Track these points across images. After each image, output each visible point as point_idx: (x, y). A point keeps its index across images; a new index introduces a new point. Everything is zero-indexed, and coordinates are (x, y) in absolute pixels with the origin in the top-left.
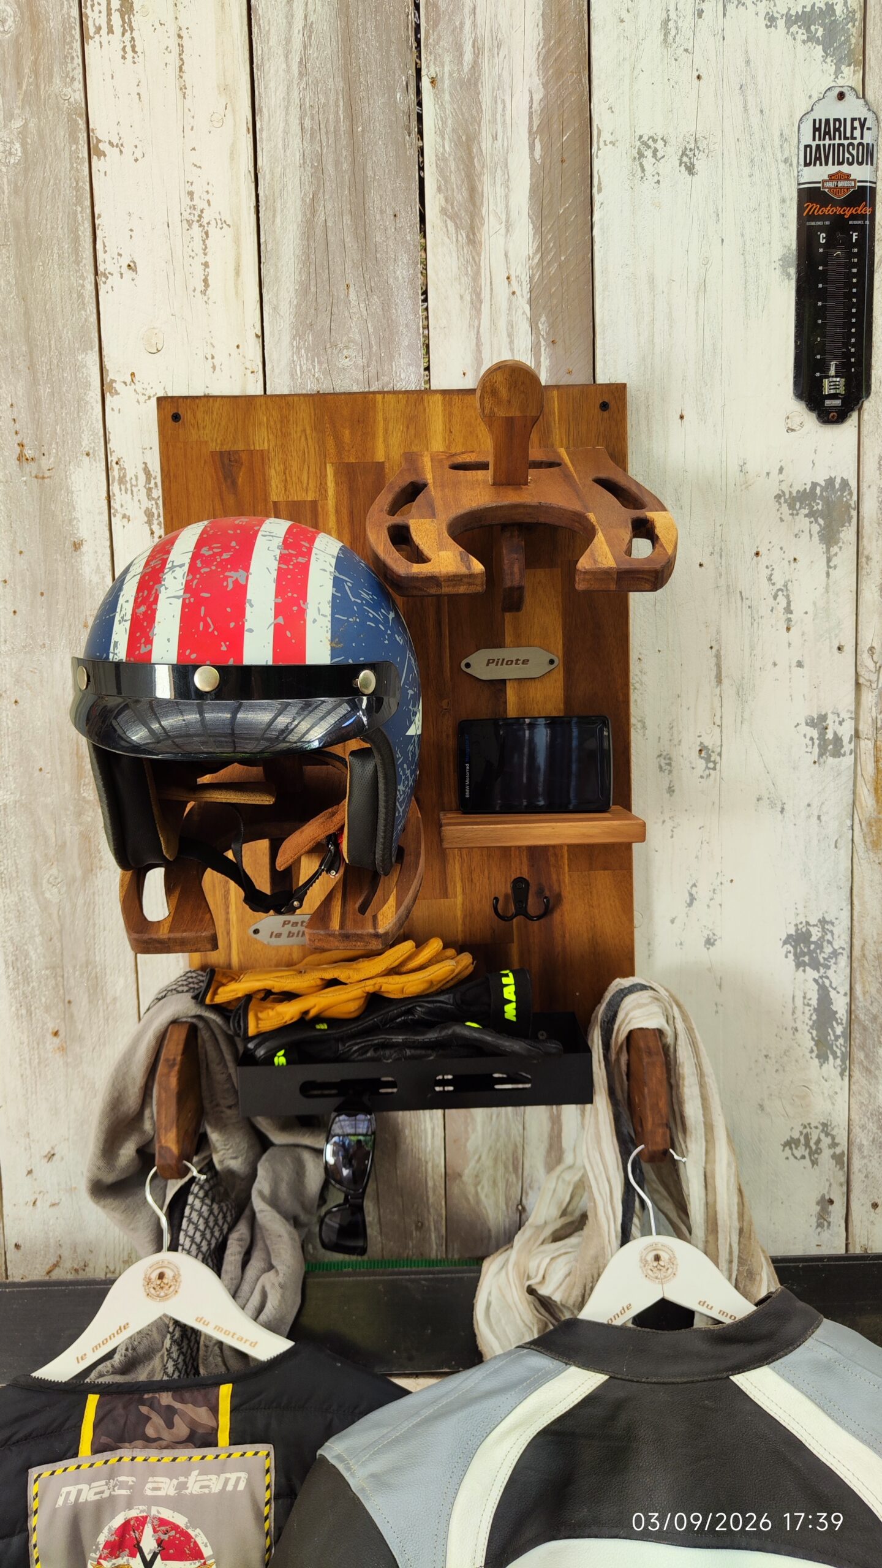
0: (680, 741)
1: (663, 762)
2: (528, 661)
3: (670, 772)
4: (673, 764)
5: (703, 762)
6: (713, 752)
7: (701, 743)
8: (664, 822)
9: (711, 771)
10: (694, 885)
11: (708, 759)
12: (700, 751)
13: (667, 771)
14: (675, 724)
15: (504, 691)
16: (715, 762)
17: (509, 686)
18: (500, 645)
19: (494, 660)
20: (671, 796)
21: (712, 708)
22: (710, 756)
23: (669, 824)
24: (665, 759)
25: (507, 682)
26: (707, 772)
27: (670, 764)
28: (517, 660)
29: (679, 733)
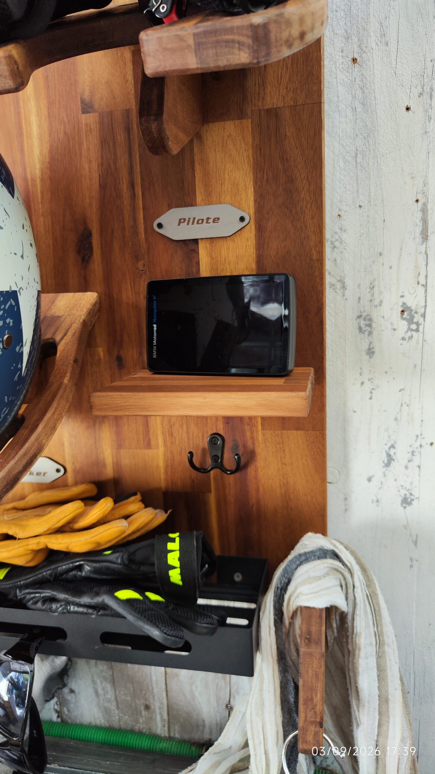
0: (381, 302)
1: (363, 323)
2: (218, 219)
3: (370, 333)
4: (374, 325)
5: (405, 323)
6: (416, 313)
7: (404, 304)
8: (362, 383)
9: (414, 333)
10: (393, 446)
11: (410, 321)
12: (403, 311)
13: (367, 333)
14: (376, 283)
15: (196, 252)
16: (418, 324)
17: (201, 245)
18: (192, 203)
19: (185, 219)
20: (370, 357)
21: (417, 267)
22: (413, 317)
23: (368, 386)
24: (365, 320)
25: (200, 241)
26: (409, 334)
27: (370, 326)
28: (208, 219)
29: (381, 293)
